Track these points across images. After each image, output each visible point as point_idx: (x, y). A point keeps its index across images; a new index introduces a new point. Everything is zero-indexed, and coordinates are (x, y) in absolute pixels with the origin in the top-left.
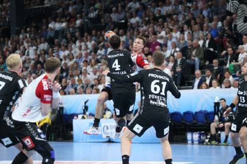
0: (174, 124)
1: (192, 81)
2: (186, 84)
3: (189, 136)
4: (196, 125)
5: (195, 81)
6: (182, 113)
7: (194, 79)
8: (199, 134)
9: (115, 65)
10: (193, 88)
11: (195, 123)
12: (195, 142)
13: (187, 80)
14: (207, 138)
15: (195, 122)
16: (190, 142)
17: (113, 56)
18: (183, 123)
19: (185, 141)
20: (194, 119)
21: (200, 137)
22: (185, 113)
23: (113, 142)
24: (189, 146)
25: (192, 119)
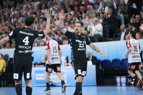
0: (104, 70)
1: (118, 34)
2: (114, 37)
3: (118, 79)
4: (123, 70)
5: (121, 33)
6: (111, 61)
7: (120, 32)
8: (126, 77)
9: (25, 40)
10: (120, 39)
11: (122, 69)
12: (123, 84)
13: (114, 32)
14: (132, 81)
15: (122, 67)
16: (119, 84)
17: (25, 33)
18: (112, 69)
19: (114, 84)
20: (121, 66)
21: (127, 80)
22: (113, 61)
23: (55, 86)
24: (118, 88)
25: (120, 65)
